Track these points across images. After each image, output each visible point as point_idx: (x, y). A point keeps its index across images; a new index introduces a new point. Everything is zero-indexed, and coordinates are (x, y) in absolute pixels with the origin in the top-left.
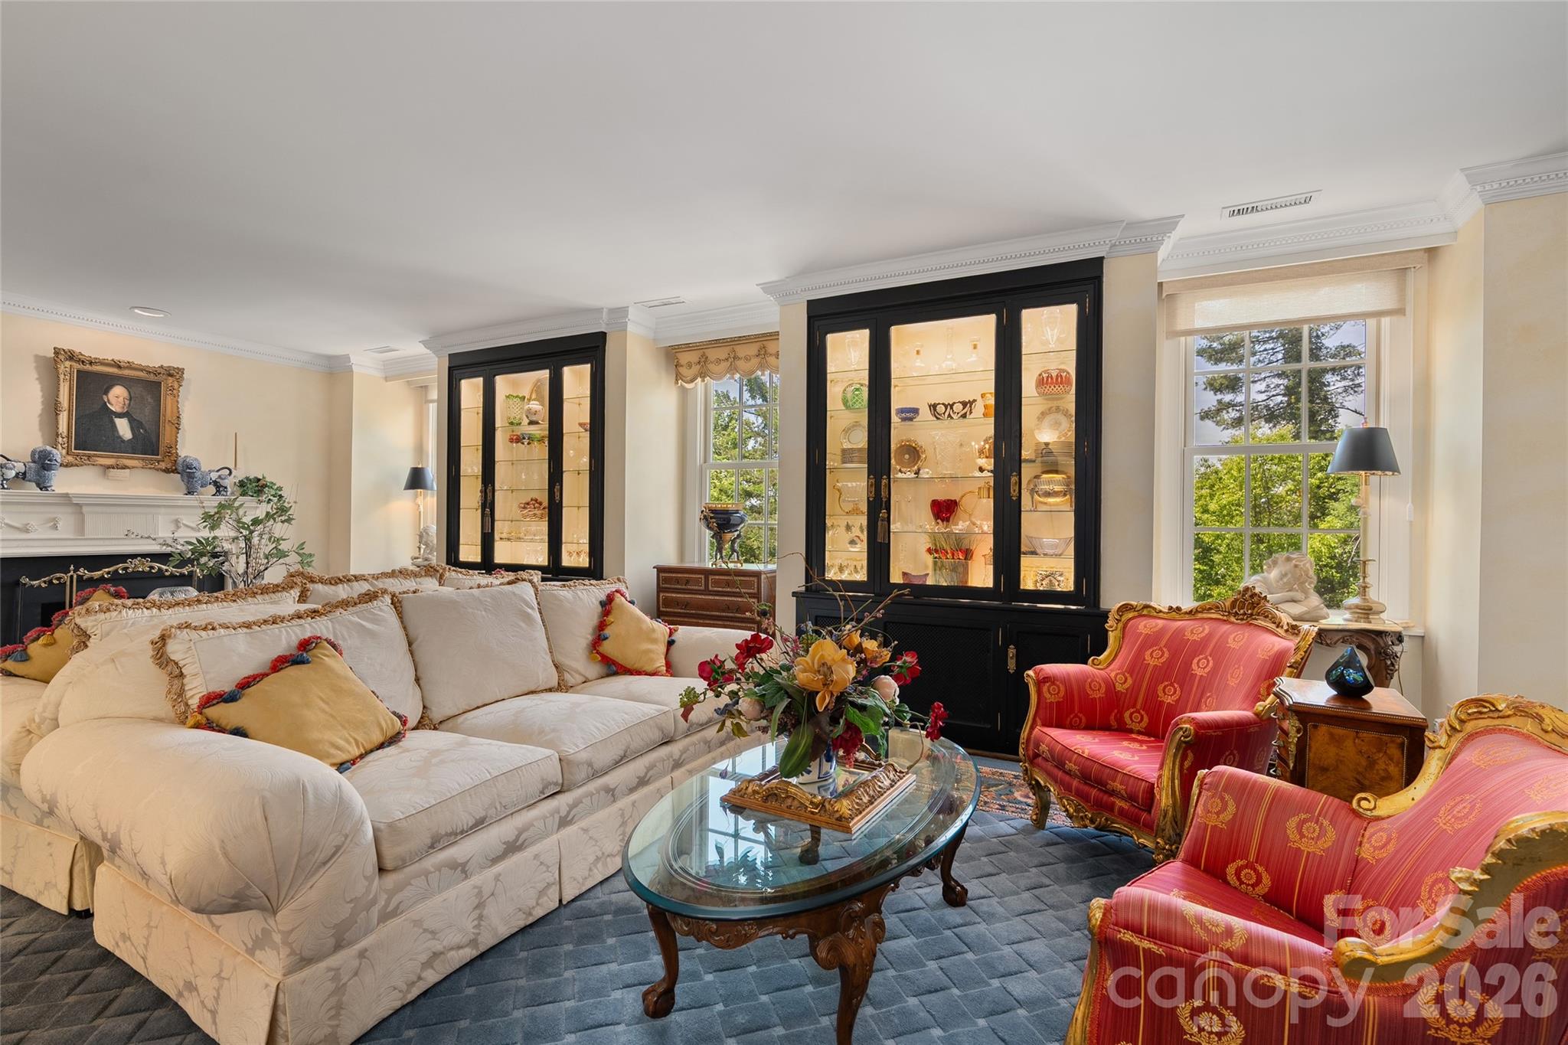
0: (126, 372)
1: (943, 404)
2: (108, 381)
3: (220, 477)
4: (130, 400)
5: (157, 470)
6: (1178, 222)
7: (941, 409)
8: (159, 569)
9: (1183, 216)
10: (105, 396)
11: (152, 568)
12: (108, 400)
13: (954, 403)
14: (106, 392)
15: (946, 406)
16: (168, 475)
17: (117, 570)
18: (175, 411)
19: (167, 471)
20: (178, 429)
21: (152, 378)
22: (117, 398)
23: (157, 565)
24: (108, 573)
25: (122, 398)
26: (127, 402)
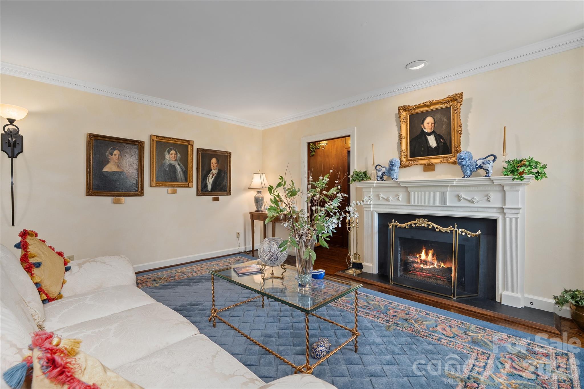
0: (433, 107)
2: (423, 116)
3: (483, 163)
4: (435, 123)
5: (449, 163)
8: (433, 226)
10: (422, 125)
11: (429, 225)
12: (424, 127)
14: (423, 123)
16: (454, 165)
17: (411, 225)
18: (459, 122)
19: (454, 163)
20: (461, 134)
21: (446, 105)
22: (428, 124)
23: (432, 224)
24: (408, 225)
25: (430, 124)
26: (433, 125)
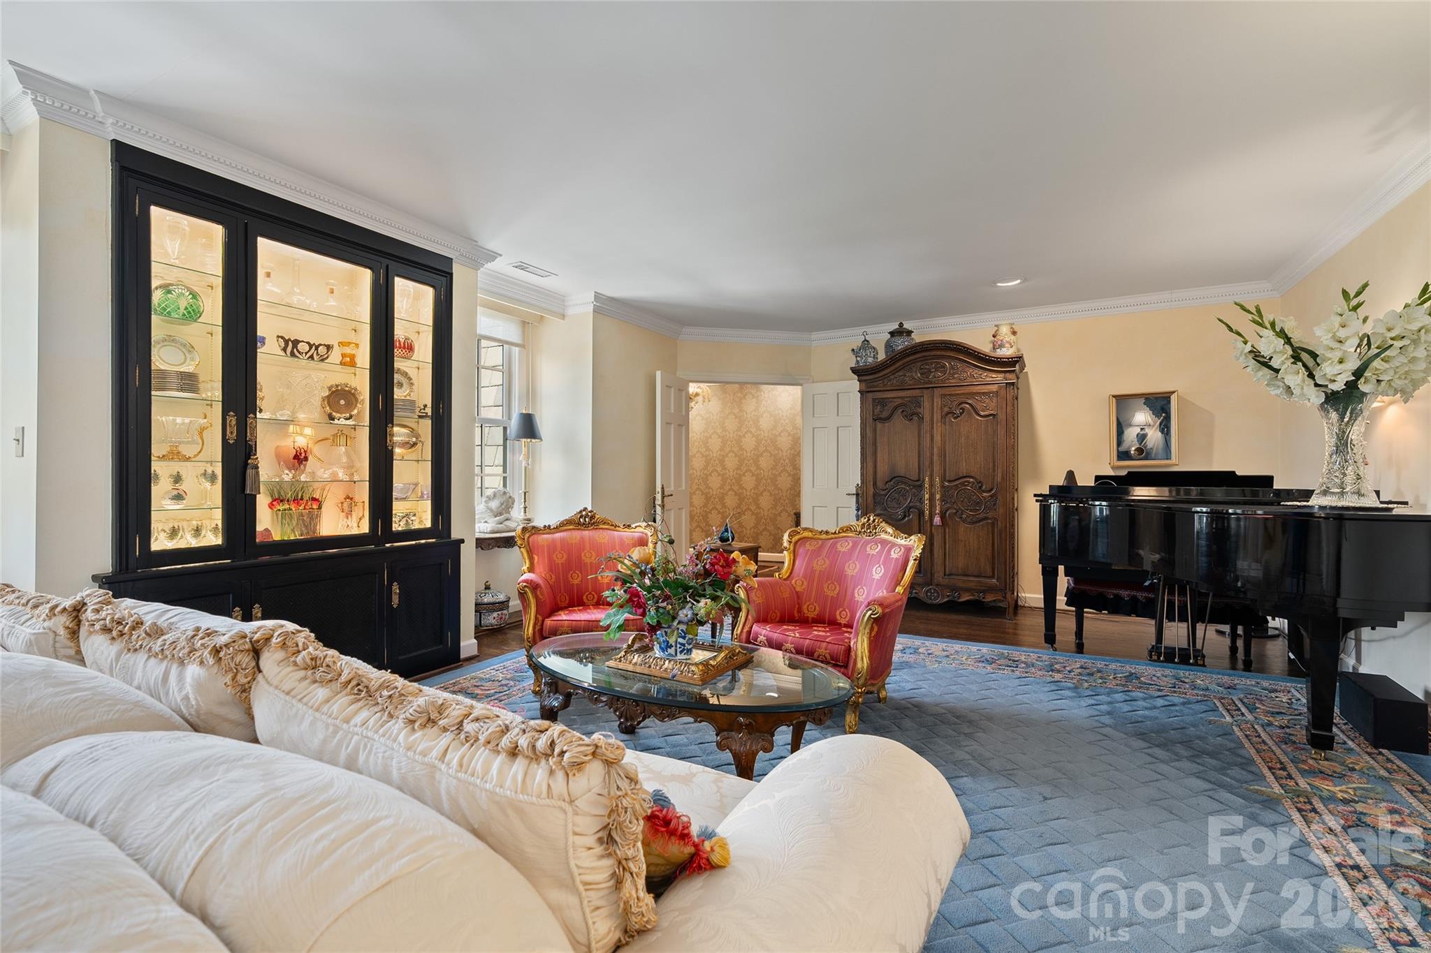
1: (308, 343)
6: (496, 258)
7: (303, 347)
9: (501, 255)
13: (320, 345)
15: (311, 346)
